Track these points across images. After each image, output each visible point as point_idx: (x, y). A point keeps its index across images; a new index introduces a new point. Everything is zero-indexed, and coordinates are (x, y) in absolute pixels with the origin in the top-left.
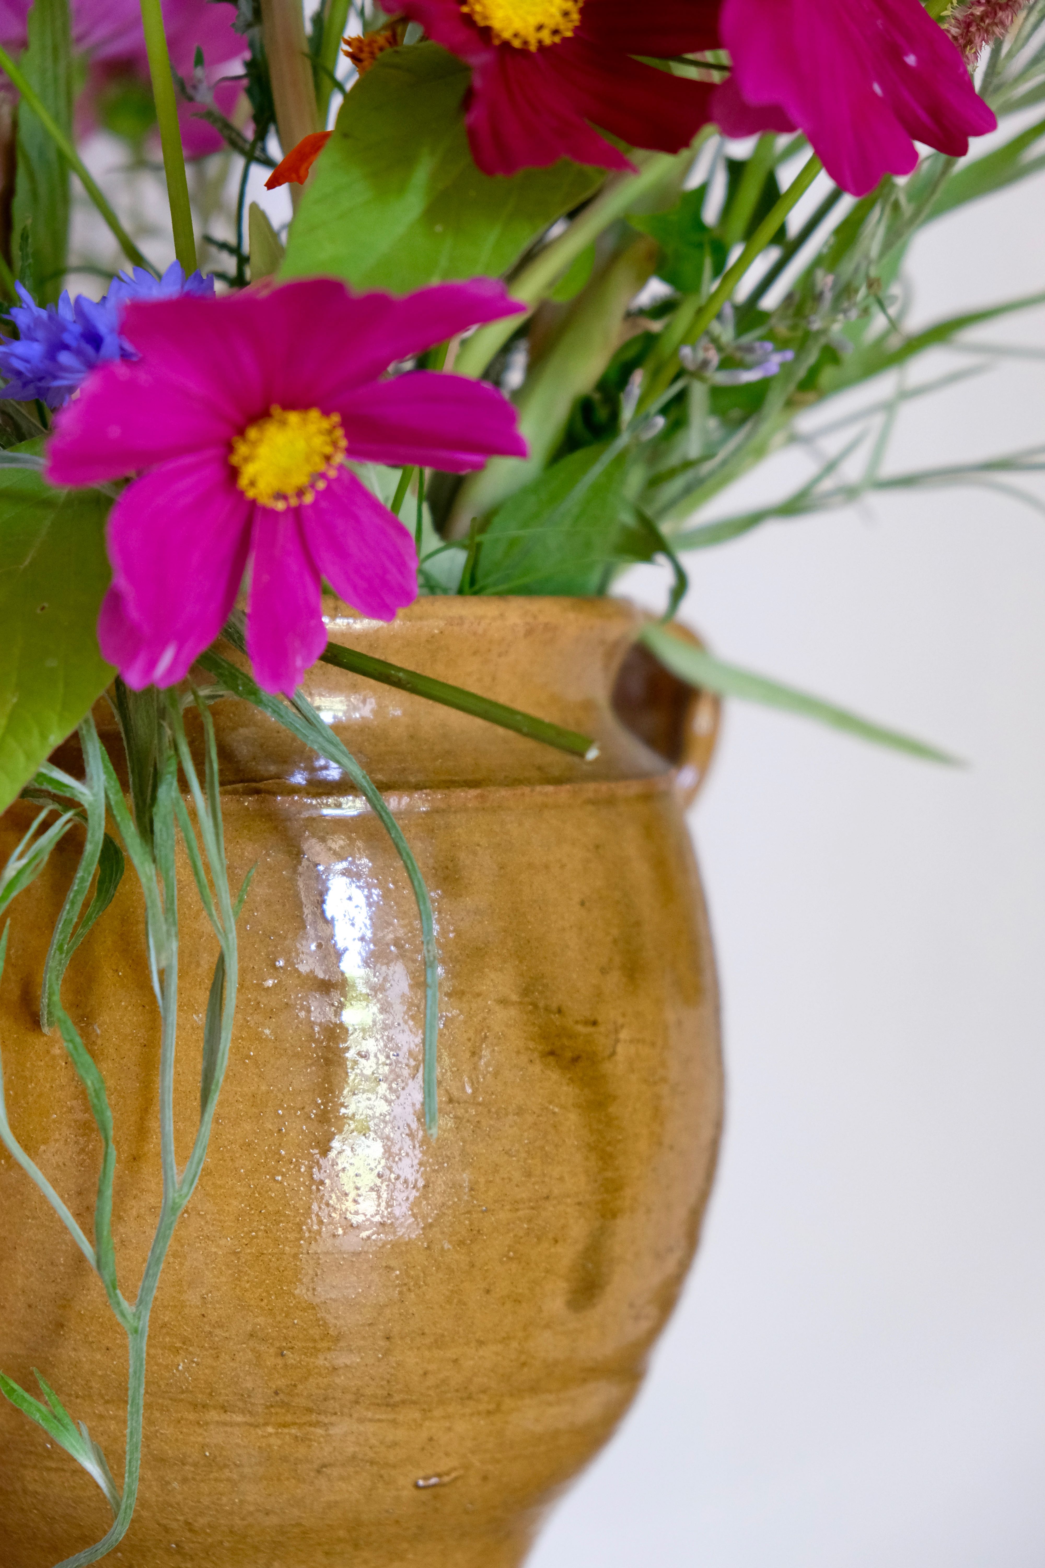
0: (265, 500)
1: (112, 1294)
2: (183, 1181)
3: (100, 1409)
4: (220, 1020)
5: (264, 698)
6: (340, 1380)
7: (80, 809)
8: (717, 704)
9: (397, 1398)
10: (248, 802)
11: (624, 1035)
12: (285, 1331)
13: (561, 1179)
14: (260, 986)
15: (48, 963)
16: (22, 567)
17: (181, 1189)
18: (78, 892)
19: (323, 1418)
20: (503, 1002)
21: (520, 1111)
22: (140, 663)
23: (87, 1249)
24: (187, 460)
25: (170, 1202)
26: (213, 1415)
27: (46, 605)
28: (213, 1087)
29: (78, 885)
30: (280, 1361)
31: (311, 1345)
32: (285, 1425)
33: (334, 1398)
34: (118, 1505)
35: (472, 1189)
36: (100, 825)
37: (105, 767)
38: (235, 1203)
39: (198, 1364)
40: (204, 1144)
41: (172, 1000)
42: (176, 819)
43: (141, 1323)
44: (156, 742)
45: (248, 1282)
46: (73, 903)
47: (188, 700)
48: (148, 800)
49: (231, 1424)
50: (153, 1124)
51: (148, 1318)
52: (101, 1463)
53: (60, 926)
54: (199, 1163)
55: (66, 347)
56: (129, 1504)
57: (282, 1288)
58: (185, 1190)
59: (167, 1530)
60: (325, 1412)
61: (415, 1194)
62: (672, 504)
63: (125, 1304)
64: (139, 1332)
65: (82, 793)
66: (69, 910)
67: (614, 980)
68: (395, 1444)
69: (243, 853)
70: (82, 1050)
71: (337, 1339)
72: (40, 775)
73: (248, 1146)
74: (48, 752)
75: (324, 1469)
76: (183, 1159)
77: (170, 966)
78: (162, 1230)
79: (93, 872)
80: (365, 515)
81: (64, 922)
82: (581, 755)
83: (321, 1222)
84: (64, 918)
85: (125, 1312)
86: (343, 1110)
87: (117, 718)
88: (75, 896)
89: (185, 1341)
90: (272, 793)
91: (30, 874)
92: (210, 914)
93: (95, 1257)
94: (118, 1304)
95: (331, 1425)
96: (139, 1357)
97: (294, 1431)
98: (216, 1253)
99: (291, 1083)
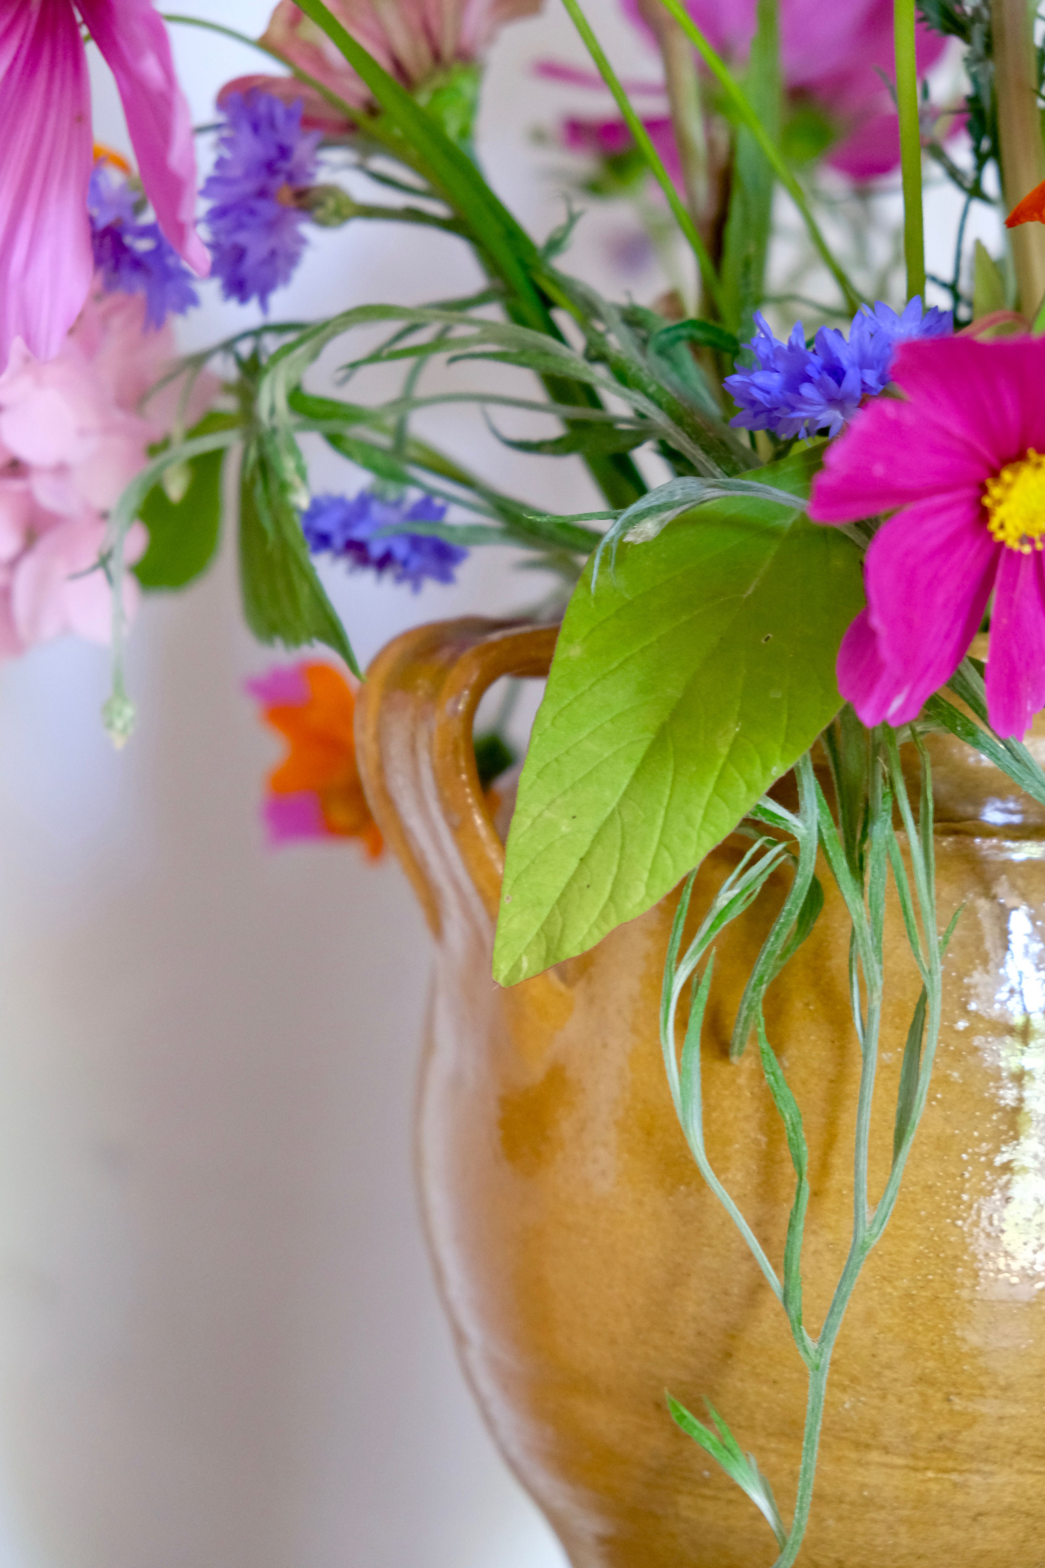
0: (1013, 543)
1: (797, 1330)
2: (874, 1221)
3: (761, 1441)
4: (919, 1061)
5: (982, 740)
6: (1004, 1429)
7: (793, 841)
10: (948, 842)
12: (954, 1376)
14: (950, 1029)
15: (746, 993)
16: (745, 596)
17: (871, 1228)
19: (982, 1466)
22: (874, 701)
23: (773, 1278)
24: (939, 500)
25: (860, 1241)
26: (875, 1456)
27: (770, 635)
28: (909, 1128)
29: (784, 918)
30: (946, 1406)
31: (977, 1392)
32: (946, 1470)
33: (996, 1447)
34: (785, 1541)
36: (811, 858)
37: (819, 801)
38: (913, 1244)
39: (864, 1403)
40: (895, 1184)
41: (873, 1038)
42: (889, 856)
43: (823, 1360)
44: (868, 777)
45: (921, 1325)
46: (778, 935)
48: (858, 836)
49: (894, 1467)
50: (837, 1161)
51: (829, 1356)
52: (769, 1496)
53: (763, 957)
54: (890, 1204)
55: (808, 379)
56: (796, 1539)
57: (955, 1333)
58: (875, 1230)
60: (986, 1461)
63: (808, 1340)
64: (820, 1369)
65: (794, 826)
66: (774, 941)
70: (782, 1082)
71: (1005, 1388)
72: (758, 807)
73: (929, 1188)
74: (769, 784)
75: (980, 1518)
78: (850, 1268)
79: (801, 905)
81: (768, 954)
83: (998, 1270)
84: (767, 949)
85: (808, 1349)
87: (829, 754)
88: (781, 929)
89: (854, 1379)
90: (972, 835)
91: (742, 905)
92: (917, 955)
93: (782, 1291)
94: (802, 1339)
95: (992, 1473)
96: (818, 1394)
97: (955, 1477)
98: (890, 1294)
99: (976, 1129)
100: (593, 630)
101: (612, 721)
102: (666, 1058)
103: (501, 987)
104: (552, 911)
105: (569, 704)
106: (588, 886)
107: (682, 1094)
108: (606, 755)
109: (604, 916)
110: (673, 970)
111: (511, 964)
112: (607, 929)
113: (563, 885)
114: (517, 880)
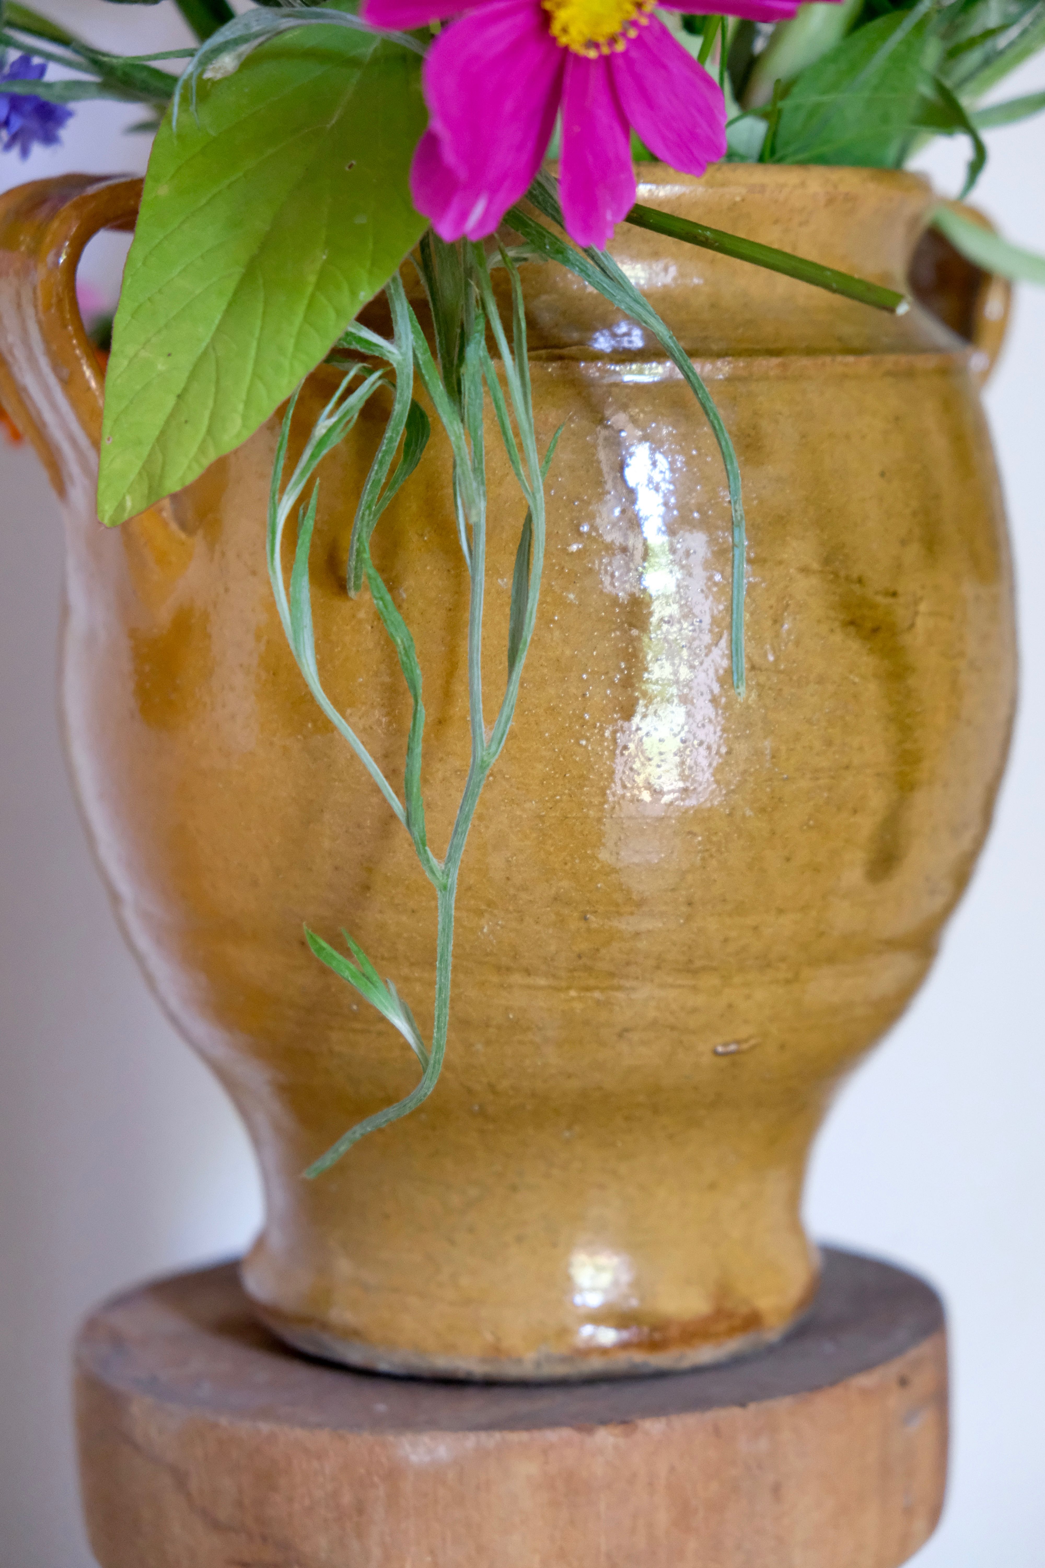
0: (577, 47)
1: (422, 851)
2: (492, 740)
3: (405, 971)
4: (528, 581)
5: (571, 258)
6: (642, 945)
7: (389, 368)
8: (1008, 289)
9: (698, 963)
10: (552, 368)
11: (923, 607)
12: (588, 895)
13: (861, 749)
14: (564, 551)
15: (356, 524)
16: (329, 126)
17: (489, 747)
18: (386, 452)
19: (623, 982)
20: (805, 570)
21: (821, 680)
22: (451, 215)
23: (397, 806)
25: (478, 761)
26: (517, 978)
27: (354, 162)
28: (521, 646)
29: (386, 446)
30: (582, 924)
31: (614, 909)
32: (588, 989)
33: (636, 963)
34: (427, 1061)
35: (773, 757)
36: (408, 384)
37: (413, 326)
38: (540, 766)
39: (502, 927)
40: (511, 703)
41: (480, 559)
42: (484, 379)
43: (450, 880)
44: (462, 302)
45: (552, 845)
46: (381, 464)
47: (496, 259)
48: (456, 361)
49: (537, 988)
50: (459, 688)
51: (456, 876)
52: (409, 1020)
53: (368, 487)
54: (507, 723)
56: (437, 1061)
57: (586, 852)
58: (493, 748)
59: (470, 1091)
60: (627, 977)
61: (717, 761)
62: (970, 77)
63: (434, 861)
64: (448, 889)
65: (389, 352)
66: (378, 470)
67: (913, 553)
68: (695, 1010)
69: (547, 419)
70: (391, 607)
71: (640, 904)
72: (349, 333)
73: (552, 711)
74: (357, 309)
75: (625, 1034)
76: (489, 722)
77: (477, 525)
78: (471, 788)
79: (401, 432)
80: (675, 66)
81: (373, 483)
82: (892, 310)
83: (624, 787)
84: (372, 478)
85: (434, 869)
86: (646, 675)
87: (423, 281)
88: (383, 456)
89: (490, 904)
90: (576, 359)
91: (341, 432)
92: (518, 474)
93: (405, 814)
94: (428, 860)
95: (633, 989)
96: (447, 914)
97: (597, 995)
98: (520, 817)
99: (595, 648)
100: (180, 168)
101: (202, 257)
102: (275, 589)
103: (107, 528)
104: (153, 448)
105: (160, 243)
106: (186, 422)
107: (292, 624)
108: (198, 292)
109: (202, 450)
110: (277, 501)
111: (116, 504)
112: (206, 462)
113: (162, 423)
114: (116, 421)
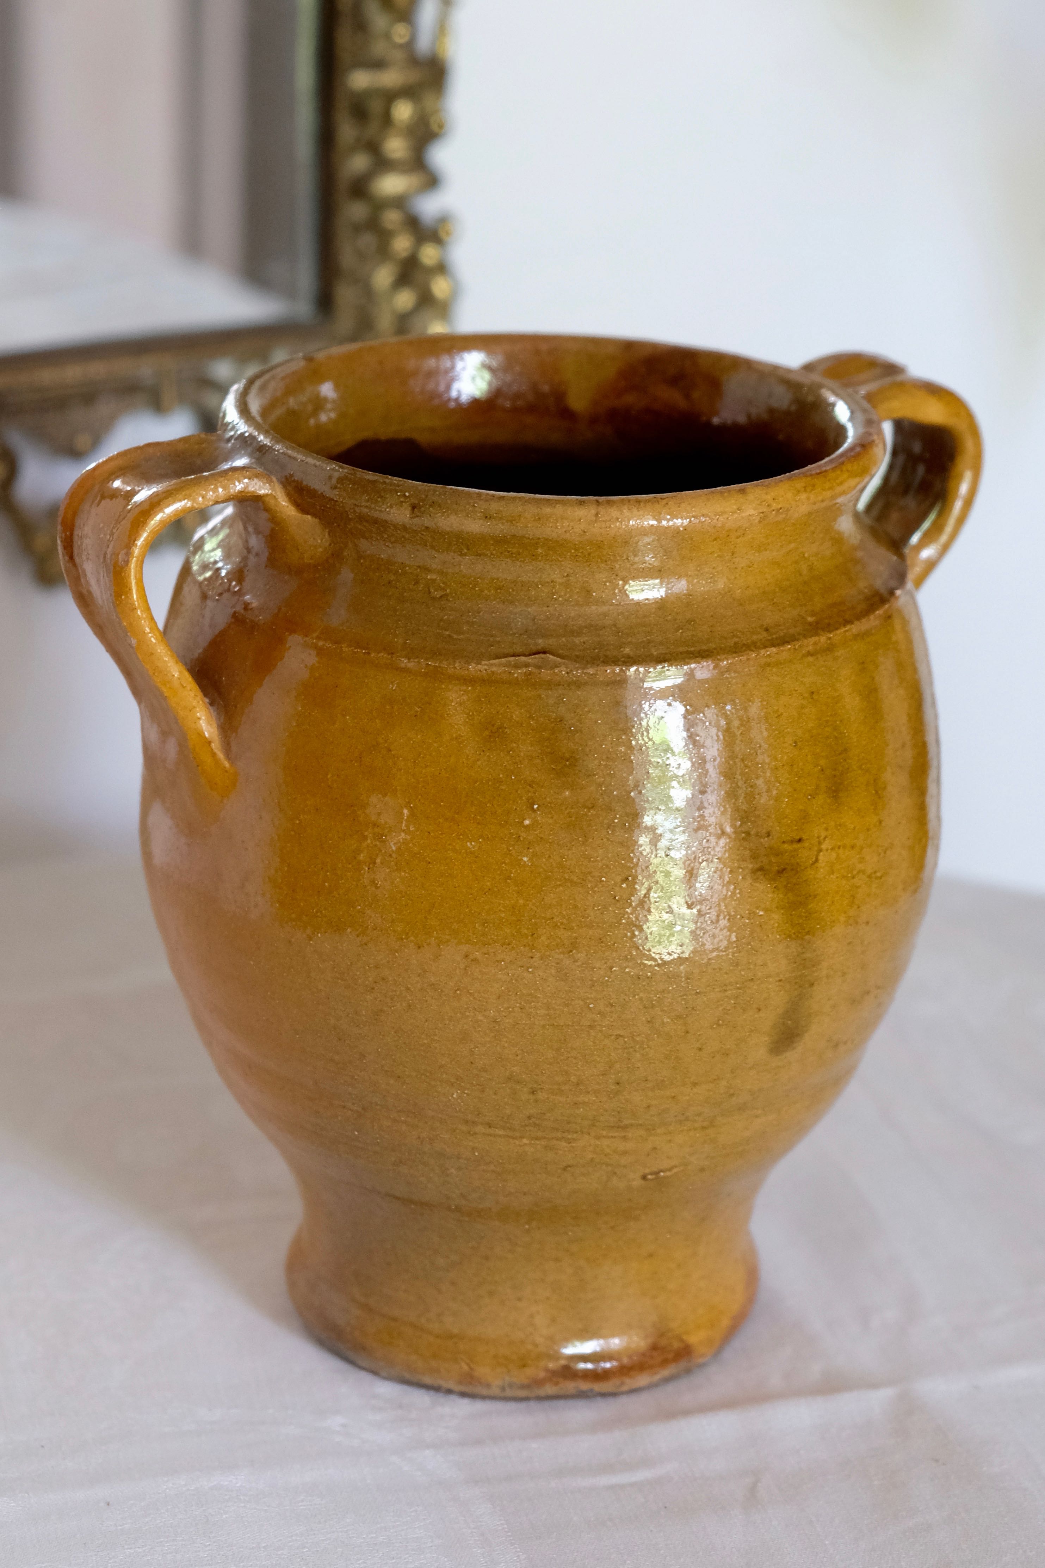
6: (580, 1111)
9: (626, 1122)
11: (826, 845)
12: (535, 1077)
13: (764, 965)
19: (566, 1135)
20: (721, 834)
26: (481, 1129)
30: (531, 1097)
31: (557, 1087)
32: (537, 1139)
33: (575, 1123)
35: (688, 978)
38: (496, 986)
39: (468, 1094)
45: (506, 1042)
49: (495, 1136)
59: (449, 1196)
60: (569, 1131)
67: (820, 802)
68: (625, 1152)
71: (578, 1084)
73: (508, 944)
75: (569, 1168)
89: (458, 1078)
95: (575, 1140)
97: (544, 1142)
